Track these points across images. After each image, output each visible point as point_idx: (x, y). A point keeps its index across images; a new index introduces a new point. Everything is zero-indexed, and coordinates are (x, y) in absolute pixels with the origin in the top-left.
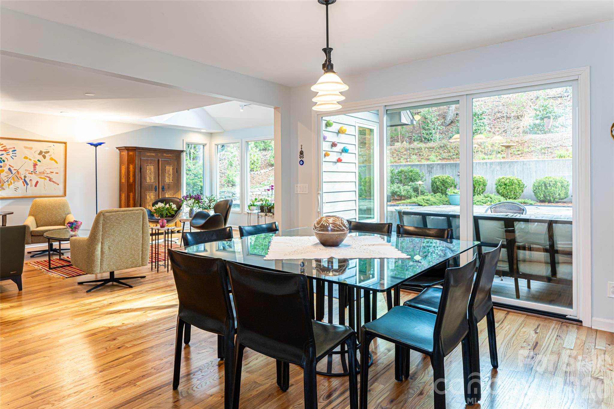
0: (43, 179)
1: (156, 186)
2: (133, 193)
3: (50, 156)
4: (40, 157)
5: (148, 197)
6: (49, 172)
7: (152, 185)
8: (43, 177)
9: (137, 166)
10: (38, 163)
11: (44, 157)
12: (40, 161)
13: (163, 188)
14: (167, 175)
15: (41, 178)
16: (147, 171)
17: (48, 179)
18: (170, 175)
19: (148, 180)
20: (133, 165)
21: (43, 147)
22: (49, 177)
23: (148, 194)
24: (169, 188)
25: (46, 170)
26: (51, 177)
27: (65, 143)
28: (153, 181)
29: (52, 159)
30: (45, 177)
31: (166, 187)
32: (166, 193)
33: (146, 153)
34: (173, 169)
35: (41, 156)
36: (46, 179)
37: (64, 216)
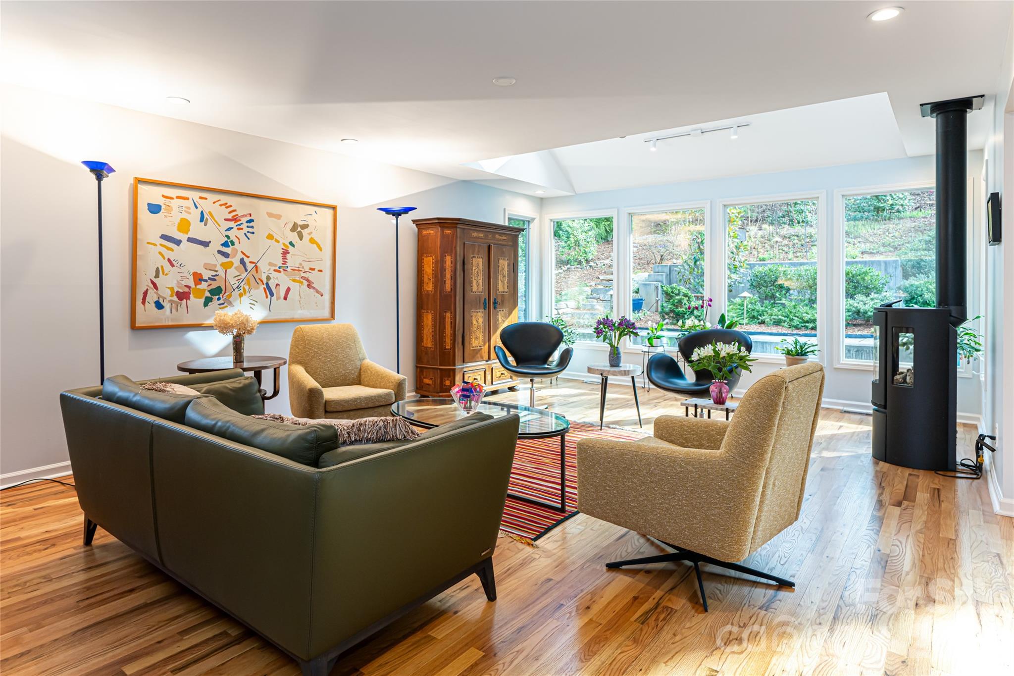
0: (298, 284)
1: (485, 299)
2: (451, 313)
3: (310, 234)
4: (294, 237)
5: (474, 322)
6: (307, 269)
7: (480, 296)
8: (297, 278)
9: (458, 258)
10: (291, 249)
11: (301, 237)
12: (293, 246)
13: (495, 303)
14: (500, 277)
15: (294, 280)
16: (474, 268)
17: (306, 283)
18: (504, 276)
19: (475, 288)
20: (451, 255)
21: (298, 214)
22: (308, 280)
23: (474, 314)
24: (503, 301)
25: (303, 263)
26: (310, 279)
27: (334, 208)
28: (481, 288)
29: (312, 241)
30: (302, 280)
31: (499, 300)
32: (499, 313)
33: (471, 232)
34: (509, 265)
35: (295, 234)
36: (302, 283)
37: (358, 363)
